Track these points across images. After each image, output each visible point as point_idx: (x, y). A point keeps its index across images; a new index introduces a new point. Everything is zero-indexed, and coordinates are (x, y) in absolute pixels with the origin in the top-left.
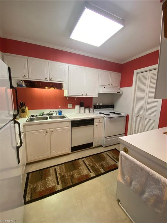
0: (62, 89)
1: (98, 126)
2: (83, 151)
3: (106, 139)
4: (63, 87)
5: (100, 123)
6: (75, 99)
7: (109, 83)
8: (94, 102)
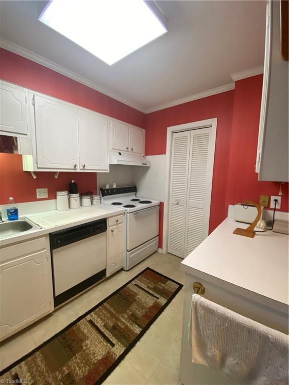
0: (15, 152)
1: (115, 232)
2: (85, 296)
3: (131, 254)
4: (16, 148)
5: (117, 224)
6: (56, 177)
7: (127, 147)
8: (100, 182)
